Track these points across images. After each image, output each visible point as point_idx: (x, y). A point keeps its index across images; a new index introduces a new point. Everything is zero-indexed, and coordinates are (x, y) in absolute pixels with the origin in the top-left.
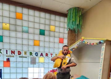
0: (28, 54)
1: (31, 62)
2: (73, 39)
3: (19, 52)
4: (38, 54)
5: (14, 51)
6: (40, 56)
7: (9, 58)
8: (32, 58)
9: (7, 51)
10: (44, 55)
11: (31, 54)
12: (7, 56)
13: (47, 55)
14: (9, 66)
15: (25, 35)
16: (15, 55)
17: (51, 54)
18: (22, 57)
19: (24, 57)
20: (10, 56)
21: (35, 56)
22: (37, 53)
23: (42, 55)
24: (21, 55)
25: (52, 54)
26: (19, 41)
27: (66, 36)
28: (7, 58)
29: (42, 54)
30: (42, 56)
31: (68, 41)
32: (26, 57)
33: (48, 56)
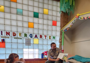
0: (23, 35)
1: (26, 43)
2: (66, 21)
3: (14, 33)
4: (33, 36)
5: (9, 32)
6: (34, 38)
7: (4, 38)
8: (27, 39)
9: (2, 32)
10: (39, 36)
11: (26, 35)
12: (2, 37)
13: (41, 36)
15: (20, 18)
16: (10, 36)
17: (45, 36)
18: (17, 38)
19: (19, 38)
20: (5, 37)
21: (30, 37)
22: (32, 35)
23: (36, 36)
26: (14, 23)
27: (59, 19)
28: (3, 38)
29: (36, 35)
30: (36, 38)
31: (61, 24)
32: (21, 39)
33: (42, 38)
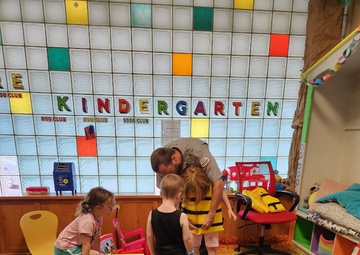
0: (152, 107)
3: (122, 102)
4: (188, 107)
5: (107, 100)
6: (193, 115)
7: (93, 124)
8: (167, 122)
9: (84, 101)
10: (210, 108)
11: (162, 107)
12: (85, 120)
13: (219, 107)
14: (95, 154)
15: (142, 40)
16: (112, 114)
17: (235, 104)
18: (133, 120)
19: (140, 121)
20: (97, 120)
21: (176, 114)
22: (184, 103)
23: (200, 109)
24: (129, 114)
25: (237, 105)
26: (122, 63)
27: (300, 23)
28: (88, 124)
29: (200, 104)
30: (200, 115)
31: (307, 45)
32: (147, 121)
33: (225, 111)
